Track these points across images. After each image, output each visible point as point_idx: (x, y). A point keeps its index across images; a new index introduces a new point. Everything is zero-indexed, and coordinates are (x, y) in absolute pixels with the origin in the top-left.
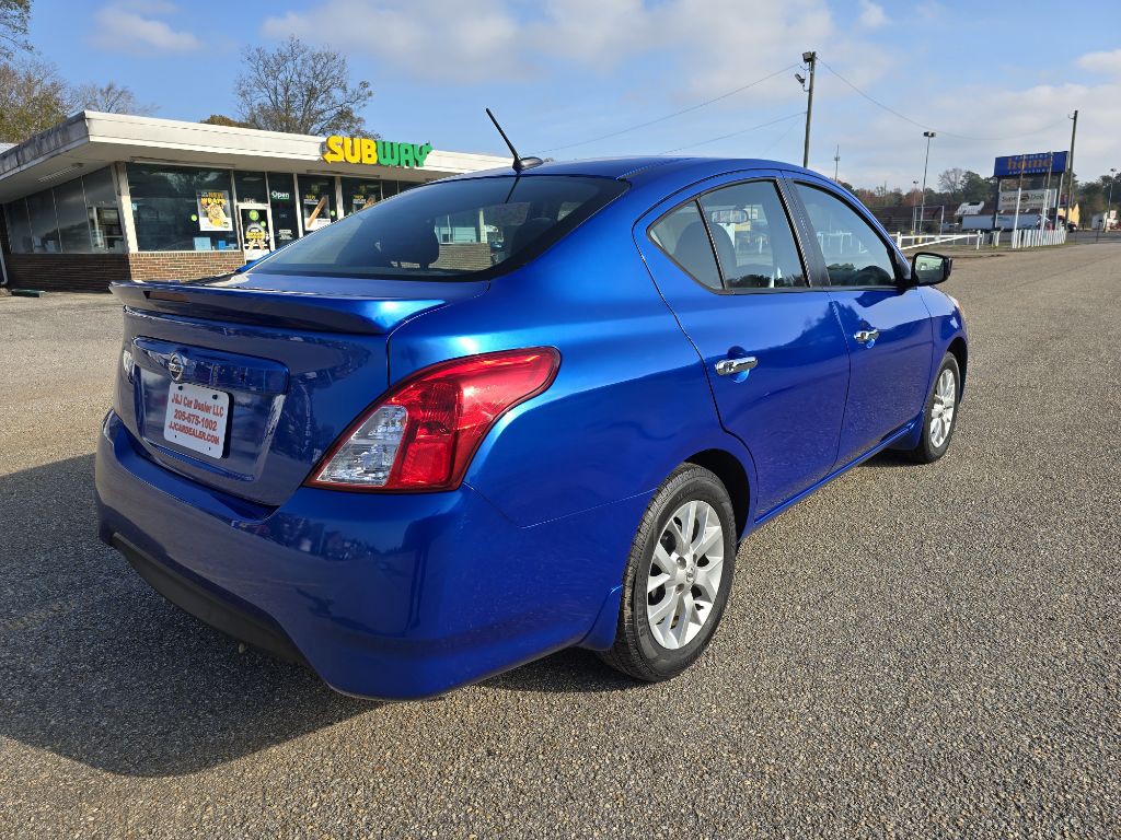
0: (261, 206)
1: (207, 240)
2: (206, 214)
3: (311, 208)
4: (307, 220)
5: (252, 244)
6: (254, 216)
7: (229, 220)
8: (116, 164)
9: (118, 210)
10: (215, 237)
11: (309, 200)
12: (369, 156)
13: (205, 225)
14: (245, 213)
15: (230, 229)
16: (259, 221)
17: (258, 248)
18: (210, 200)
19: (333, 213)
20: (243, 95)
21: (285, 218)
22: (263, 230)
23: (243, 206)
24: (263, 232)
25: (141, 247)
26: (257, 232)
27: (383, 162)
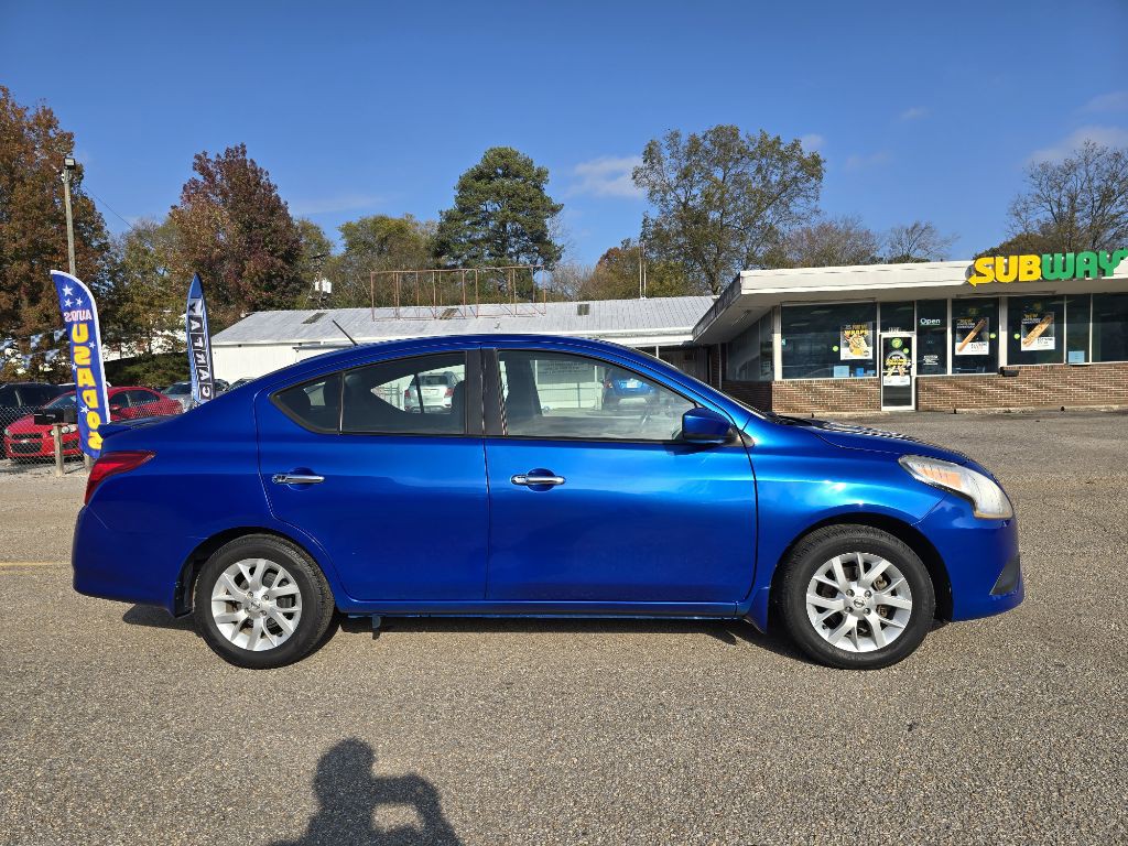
0: (905, 334)
1: (846, 368)
2: (848, 345)
3: (965, 333)
4: (958, 345)
5: (891, 371)
6: (897, 344)
7: (871, 349)
8: (774, 307)
9: (770, 345)
10: (854, 365)
11: (963, 324)
12: (1030, 272)
13: (845, 354)
14: (888, 342)
15: (870, 357)
16: (901, 349)
17: (898, 374)
18: (853, 332)
19: (993, 336)
20: (1018, 214)
21: (932, 342)
22: (905, 357)
23: (885, 335)
24: (905, 360)
25: (784, 376)
26: (898, 359)
27: (1049, 276)
